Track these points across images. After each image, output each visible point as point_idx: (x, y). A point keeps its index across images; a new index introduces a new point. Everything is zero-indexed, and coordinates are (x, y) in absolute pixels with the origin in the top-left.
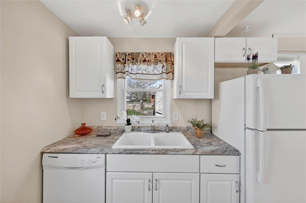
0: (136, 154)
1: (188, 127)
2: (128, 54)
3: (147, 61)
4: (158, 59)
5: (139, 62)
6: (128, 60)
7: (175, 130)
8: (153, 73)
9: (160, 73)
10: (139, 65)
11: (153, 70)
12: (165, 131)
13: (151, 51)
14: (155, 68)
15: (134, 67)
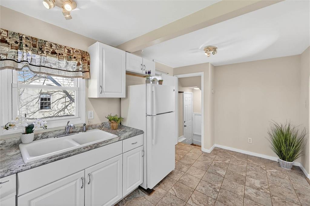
0: (66, 157)
1: (102, 123)
2: (26, 38)
3: (58, 54)
4: (72, 54)
5: (45, 52)
6: (26, 46)
7: (91, 128)
8: (65, 70)
9: (75, 70)
10: (46, 57)
11: (66, 66)
12: (81, 131)
13: (63, 44)
14: (67, 63)
15: (36, 57)
